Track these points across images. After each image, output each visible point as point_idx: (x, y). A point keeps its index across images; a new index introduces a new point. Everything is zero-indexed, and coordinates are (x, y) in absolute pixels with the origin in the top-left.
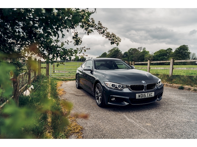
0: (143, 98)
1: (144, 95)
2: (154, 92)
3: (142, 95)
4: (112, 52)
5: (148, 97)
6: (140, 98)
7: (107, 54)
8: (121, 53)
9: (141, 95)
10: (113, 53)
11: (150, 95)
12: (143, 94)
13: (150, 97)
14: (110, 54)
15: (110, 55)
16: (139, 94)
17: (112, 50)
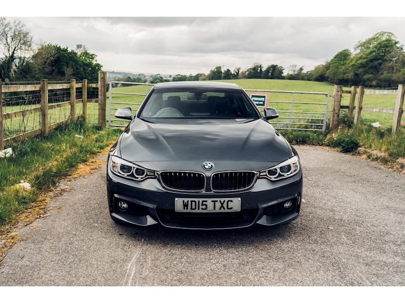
0: (197, 211)
1: (202, 205)
2: (240, 199)
3: (194, 203)
4: (369, 48)
5: (217, 210)
6: (189, 210)
7: (352, 57)
8: (402, 49)
9: (190, 203)
10: (371, 52)
11: (225, 205)
12: (197, 200)
13: (222, 210)
14: (359, 56)
15: (360, 58)
16: (186, 200)
17: (369, 42)
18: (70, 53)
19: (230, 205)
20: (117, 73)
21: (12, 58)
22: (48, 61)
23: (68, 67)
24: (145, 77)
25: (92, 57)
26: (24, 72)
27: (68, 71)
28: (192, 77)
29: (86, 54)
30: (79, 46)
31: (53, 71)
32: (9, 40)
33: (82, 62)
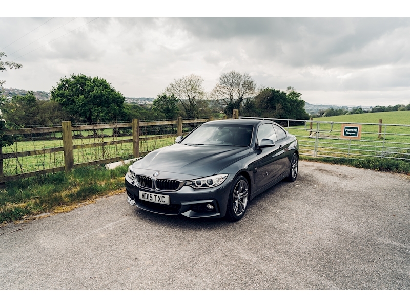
18: (282, 93)
19: (164, 199)
20: (324, 106)
21: (241, 99)
22: (266, 100)
23: (278, 103)
24: (347, 109)
25: (298, 95)
26: (248, 108)
27: (279, 106)
28: (390, 107)
29: (293, 93)
30: (289, 88)
31: (267, 107)
32: (241, 87)
33: (290, 99)
